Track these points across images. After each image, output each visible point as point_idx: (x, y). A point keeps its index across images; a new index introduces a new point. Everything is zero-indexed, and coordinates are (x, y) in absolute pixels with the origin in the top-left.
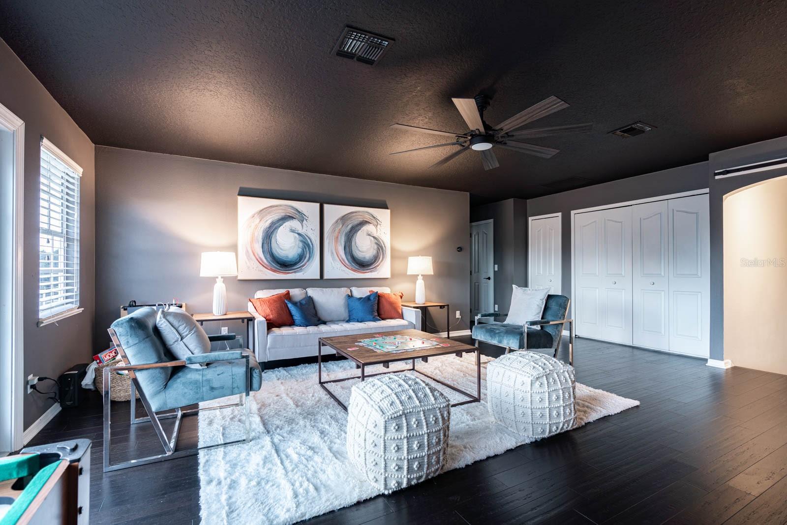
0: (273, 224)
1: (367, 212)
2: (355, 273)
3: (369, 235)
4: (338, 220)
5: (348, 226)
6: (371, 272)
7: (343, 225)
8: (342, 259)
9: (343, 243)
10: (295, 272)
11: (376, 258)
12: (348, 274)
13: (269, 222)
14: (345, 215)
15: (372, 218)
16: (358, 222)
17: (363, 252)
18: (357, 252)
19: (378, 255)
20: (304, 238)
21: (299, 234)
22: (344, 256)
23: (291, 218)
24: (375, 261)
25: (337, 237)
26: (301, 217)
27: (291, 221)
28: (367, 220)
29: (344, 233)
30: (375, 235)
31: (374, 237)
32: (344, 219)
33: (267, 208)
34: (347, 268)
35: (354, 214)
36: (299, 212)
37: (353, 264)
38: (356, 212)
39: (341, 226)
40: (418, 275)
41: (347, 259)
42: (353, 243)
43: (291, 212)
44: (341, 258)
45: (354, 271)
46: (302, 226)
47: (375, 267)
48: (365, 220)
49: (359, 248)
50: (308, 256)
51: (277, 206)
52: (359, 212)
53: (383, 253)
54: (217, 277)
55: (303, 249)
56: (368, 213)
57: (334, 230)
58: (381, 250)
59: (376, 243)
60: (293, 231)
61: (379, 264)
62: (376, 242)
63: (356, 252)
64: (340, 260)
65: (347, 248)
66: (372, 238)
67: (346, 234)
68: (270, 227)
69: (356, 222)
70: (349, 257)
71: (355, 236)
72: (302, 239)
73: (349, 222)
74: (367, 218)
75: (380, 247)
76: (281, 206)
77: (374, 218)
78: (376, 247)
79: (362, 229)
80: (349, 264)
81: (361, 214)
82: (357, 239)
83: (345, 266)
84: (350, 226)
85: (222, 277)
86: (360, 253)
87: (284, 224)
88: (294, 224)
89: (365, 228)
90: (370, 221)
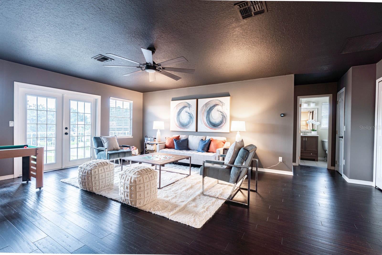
0: (180, 110)
2: (211, 129)
3: (218, 111)
4: (204, 105)
5: (208, 107)
6: (219, 129)
8: (206, 123)
9: (206, 116)
10: (187, 129)
11: (221, 122)
12: (208, 130)
13: (179, 109)
14: (207, 103)
15: (220, 102)
16: (213, 105)
17: (215, 119)
18: (212, 119)
19: (223, 121)
20: (190, 114)
21: (188, 113)
22: (206, 122)
23: (186, 107)
24: (221, 124)
25: (203, 113)
26: (189, 106)
27: (186, 108)
28: (217, 104)
29: (206, 111)
30: (221, 111)
31: (221, 112)
32: (206, 104)
33: (179, 104)
35: (211, 102)
36: (189, 104)
37: (210, 125)
38: (212, 101)
39: (205, 108)
42: (210, 115)
43: (186, 104)
45: (211, 128)
46: (190, 109)
47: (221, 127)
48: (216, 103)
49: (213, 118)
50: (191, 122)
51: (181, 103)
52: (213, 100)
53: (225, 120)
54: (158, 130)
55: (190, 119)
56: (218, 100)
57: (202, 110)
59: (222, 115)
60: (186, 112)
61: (223, 125)
62: (222, 114)
63: (211, 120)
64: (204, 123)
65: (208, 118)
67: (207, 111)
68: (179, 111)
69: (212, 105)
70: (208, 122)
71: (211, 112)
72: (189, 115)
73: (208, 106)
74: (217, 102)
75: (224, 117)
76: (182, 102)
77: (221, 102)
78: (221, 116)
79: (215, 108)
80: (208, 125)
83: (206, 126)
84: (209, 108)
85: (159, 130)
87: (184, 110)
88: (187, 109)
89: (216, 108)
90: (219, 104)
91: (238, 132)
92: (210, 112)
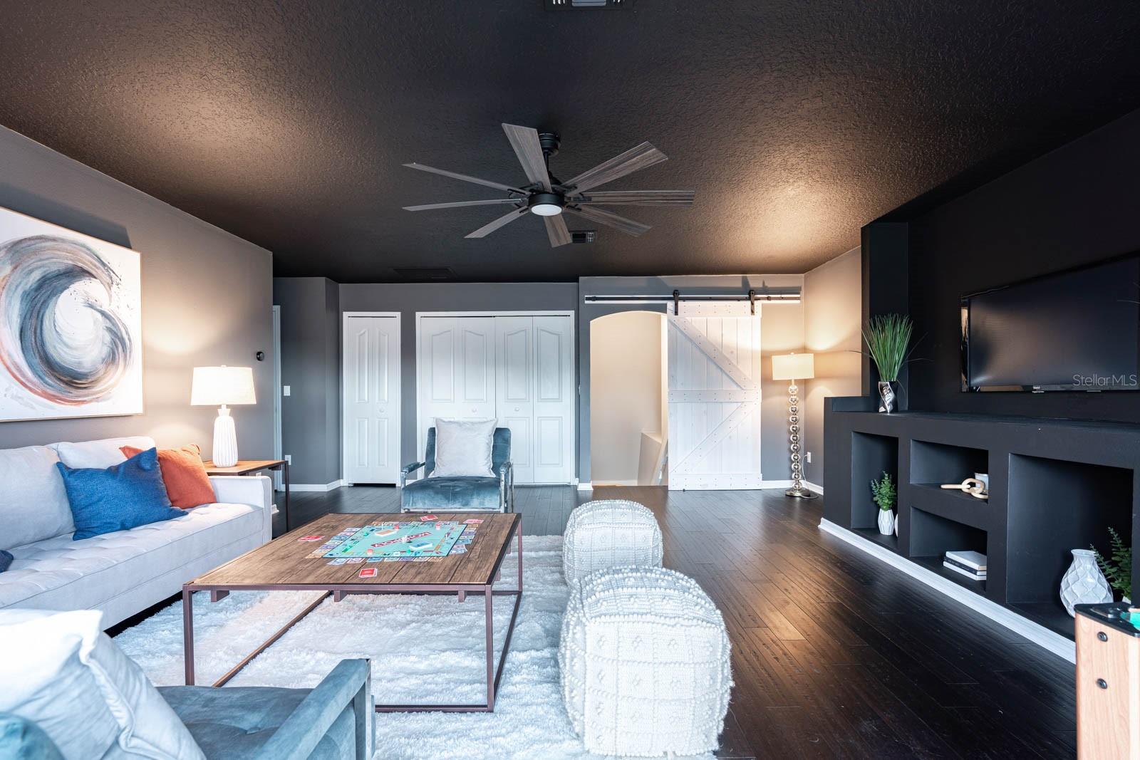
1: (84, 246)
2: (49, 404)
3: (91, 306)
5: (31, 271)
6: (95, 400)
7: (16, 268)
8: (16, 366)
11: (107, 366)
12: (33, 408)
14: (21, 241)
15: (96, 264)
16: (62, 268)
18: (58, 346)
19: (113, 359)
22: (19, 359)
24: (105, 374)
28: (86, 267)
29: (20, 291)
30: (105, 308)
31: (103, 313)
32: (19, 251)
34: (30, 389)
35: (49, 243)
37: (47, 379)
38: (54, 240)
39: (12, 266)
40: (220, 406)
41: (31, 366)
42: (47, 323)
44: (9, 363)
45: (51, 397)
47: (105, 389)
48: (80, 264)
49: (65, 339)
52: (63, 241)
53: (125, 354)
56: (88, 249)
58: (120, 349)
59: (109, 330)
61: (116, 383)
62: (109, 325)
63: (55, 347)
64: (8, 368)
65: (29, 334)
66: (99, 316)
67: (26, 294)
69: (54, 266)
70: (37, 361)
71: (52, 302)
73: (35, 262)
74: (86, 262)
75: (118, 340)
77: (103, 264)
78: (108, 337)
79: (73, 287)
80: (35, 379)
81: (65, 246)
82: (57, 311)
83: (22, 383)
84: (36, 276)
86: (65, 349)
89: (81, 287)
90: (94, 273)
91: (224, 407)
92: (45, 303)
